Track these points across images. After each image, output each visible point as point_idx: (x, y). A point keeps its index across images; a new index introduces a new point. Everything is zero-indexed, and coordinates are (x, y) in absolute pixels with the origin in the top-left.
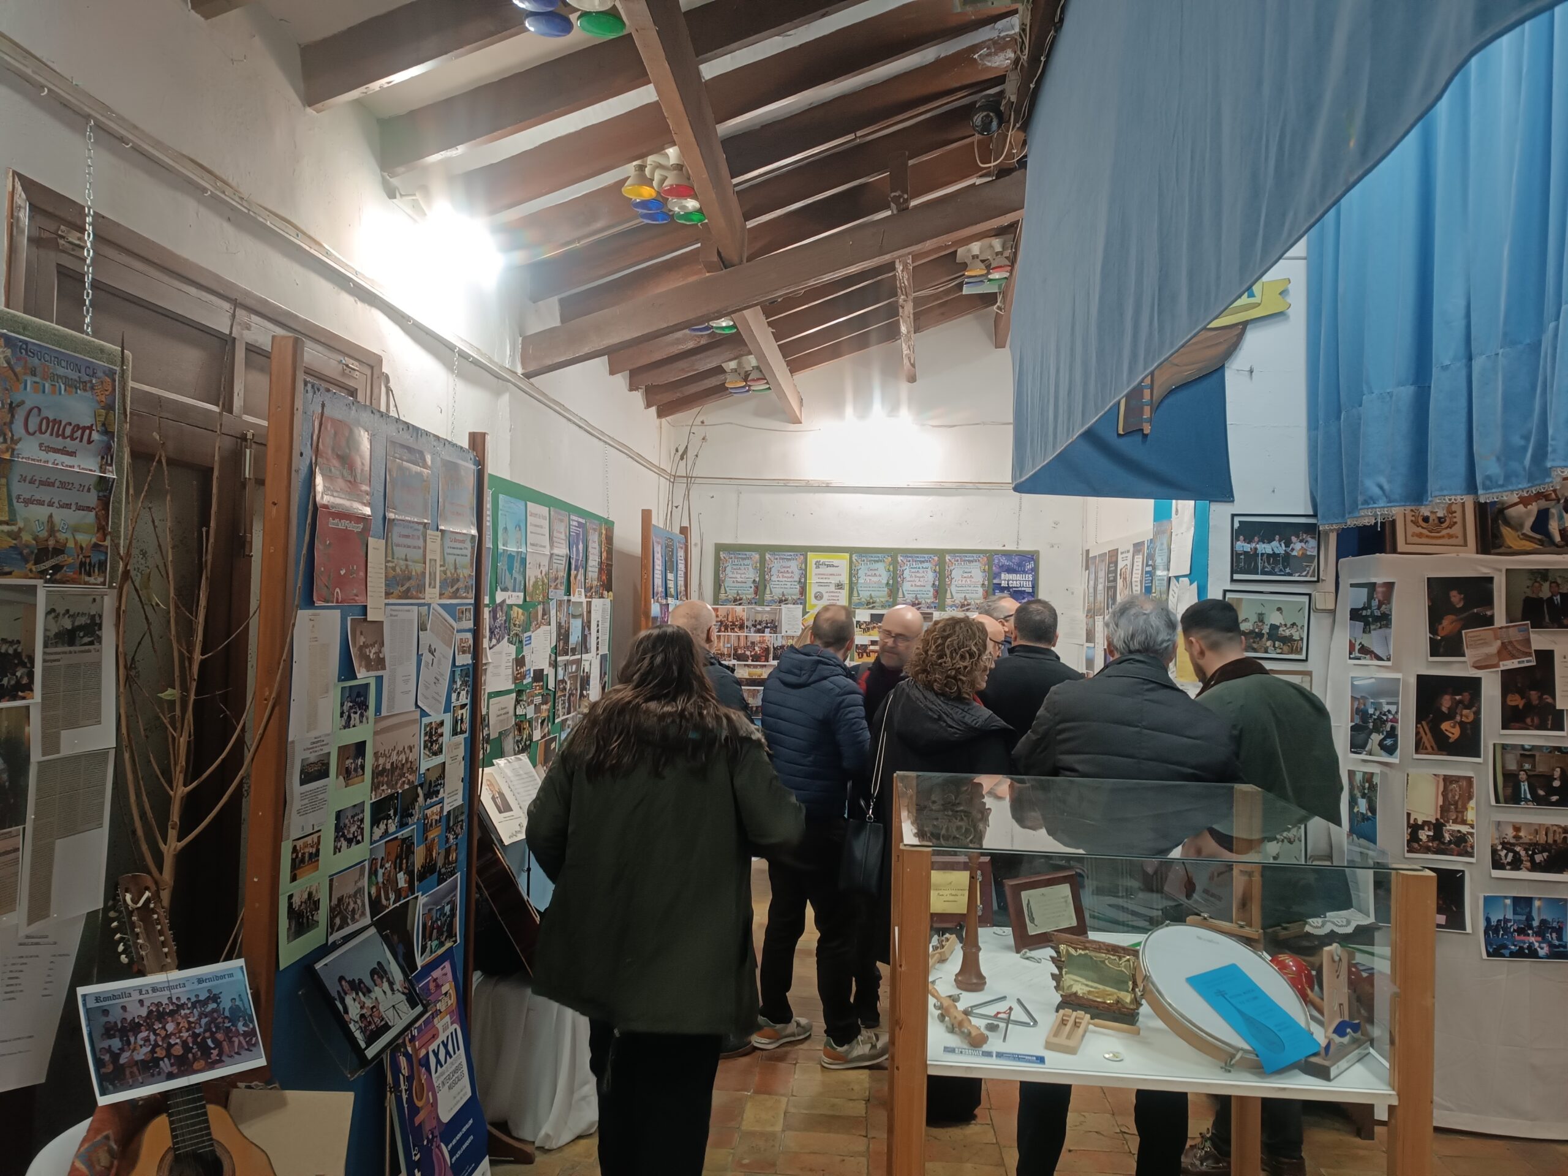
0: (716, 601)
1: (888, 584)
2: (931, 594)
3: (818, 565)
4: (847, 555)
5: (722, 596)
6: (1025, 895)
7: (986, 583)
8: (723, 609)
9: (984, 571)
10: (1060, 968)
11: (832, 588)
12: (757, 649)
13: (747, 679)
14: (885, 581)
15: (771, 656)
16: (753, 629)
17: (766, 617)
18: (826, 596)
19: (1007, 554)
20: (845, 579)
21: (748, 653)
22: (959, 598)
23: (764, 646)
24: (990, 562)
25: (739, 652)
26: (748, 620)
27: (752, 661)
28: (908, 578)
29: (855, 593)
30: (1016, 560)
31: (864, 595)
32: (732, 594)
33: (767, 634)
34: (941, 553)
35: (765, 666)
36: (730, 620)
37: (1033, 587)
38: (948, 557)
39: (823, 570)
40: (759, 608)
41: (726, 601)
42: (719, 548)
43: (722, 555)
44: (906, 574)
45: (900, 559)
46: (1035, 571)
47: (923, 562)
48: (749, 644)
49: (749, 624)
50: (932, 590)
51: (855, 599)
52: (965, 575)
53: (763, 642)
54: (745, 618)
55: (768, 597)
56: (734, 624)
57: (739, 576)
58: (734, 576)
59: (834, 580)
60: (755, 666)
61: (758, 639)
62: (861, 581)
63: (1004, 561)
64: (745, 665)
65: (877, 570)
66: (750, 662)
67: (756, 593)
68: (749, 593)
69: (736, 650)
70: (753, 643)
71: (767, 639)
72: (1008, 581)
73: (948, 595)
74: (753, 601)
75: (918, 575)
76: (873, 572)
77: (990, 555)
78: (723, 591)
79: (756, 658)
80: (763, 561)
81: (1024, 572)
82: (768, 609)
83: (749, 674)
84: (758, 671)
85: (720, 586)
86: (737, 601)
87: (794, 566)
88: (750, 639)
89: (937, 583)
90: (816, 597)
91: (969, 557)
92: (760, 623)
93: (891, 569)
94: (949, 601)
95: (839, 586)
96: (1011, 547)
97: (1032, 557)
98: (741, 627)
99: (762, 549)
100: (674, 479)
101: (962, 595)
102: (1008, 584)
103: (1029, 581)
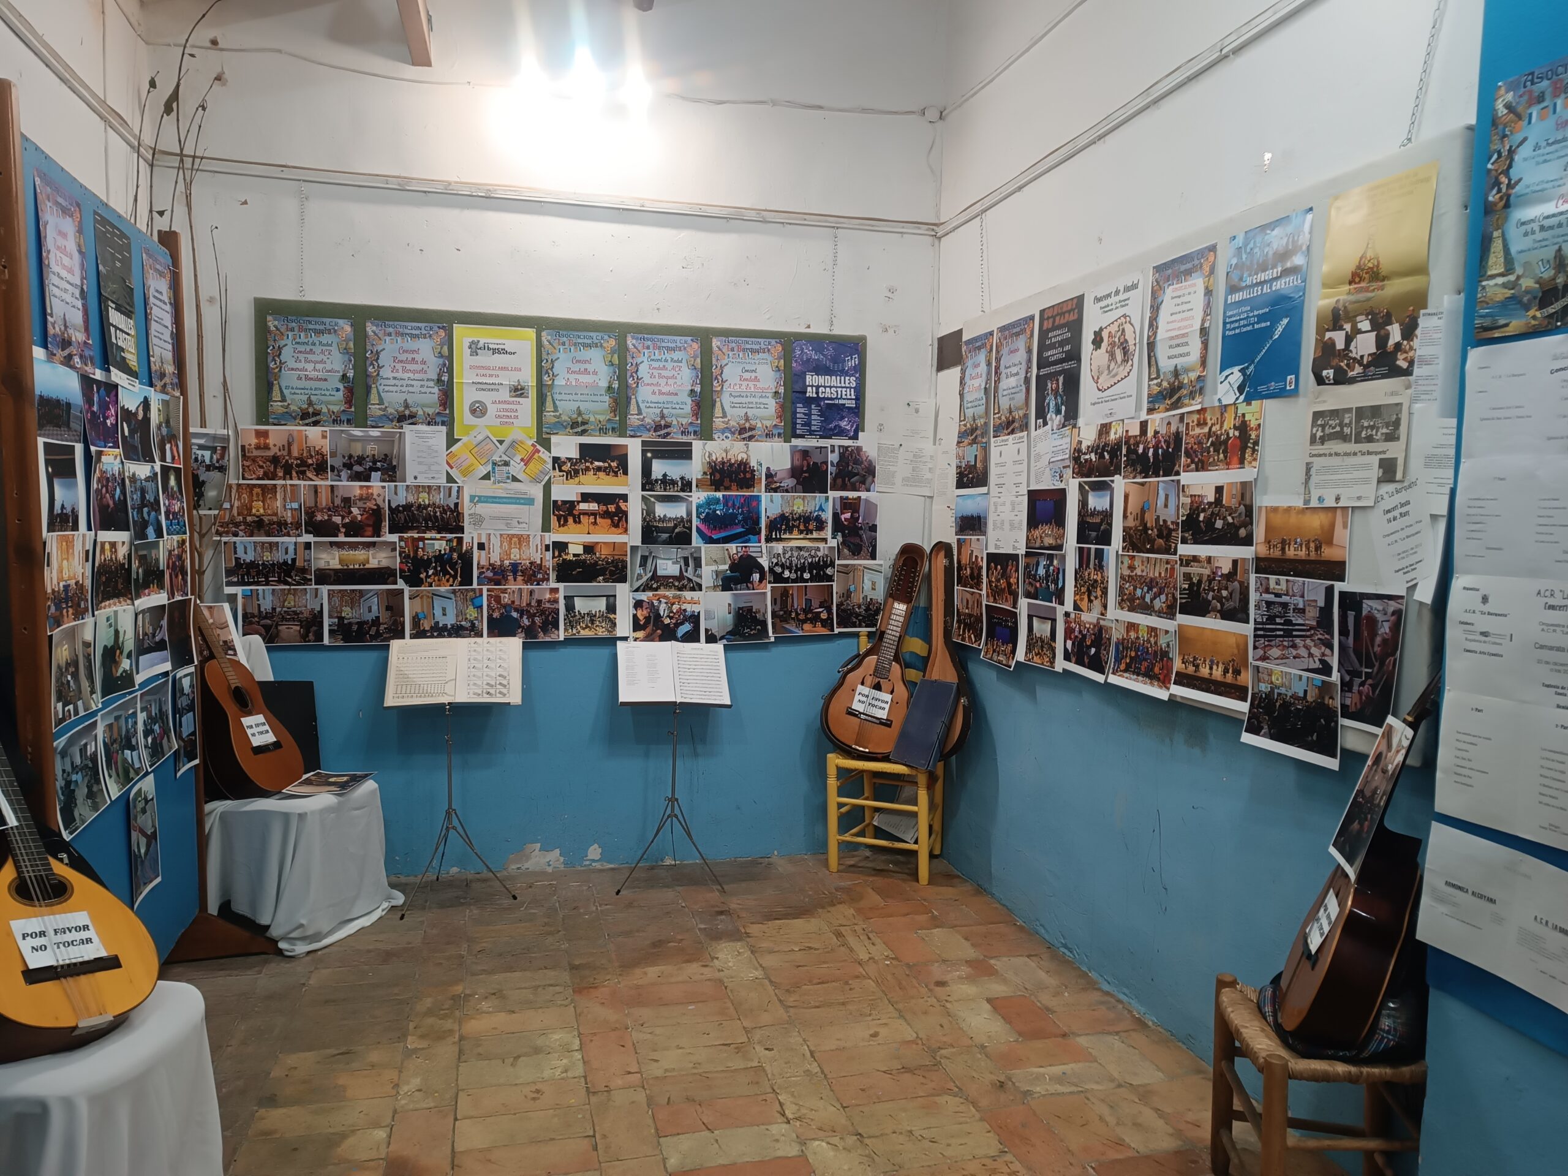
1: (610, 388)
2: (688, 408)
3: (475, 348)
4: (531, 333)
5: (276, 406)
7: (782, 390)
8: (277, 434)
9: (778, 369)
11: (505, 394)
12: (355, 511)
13: (336, 571)
14: (604, 384)
16: (345, 474)
17: (371, 449)
18: (492, 410)
19: (817, 341)
20: (529, 378)
21: (337, 520)
22: (735, 415)
24: (787, 355)
25: (319, 518)
26: (333, 454)
27: (346, 535)
28: (647, 379)
29: (549, 406)
30: (830, 351)
31: (567, 407)
32: (297, 401)
33: (376, 483)
34: (703, 336)
35: (373, 544)
36: (295, 453)
37: (857, 399)
38: (716, 343)
39: (484, 359)
40: (357, 432)
41: (286, 417)
43: (272, 323)
44: (643, 371)
45: (630, 342)
46: (860, 370)
47: (673, 349)
48: (338, 501)
49: (338, 462)
50: (689, 401)
51: (549, 416)
52: (747, 375)
54: (327, 450)
55: (374, 410)
56: (303, 463)
57: (310, 366)
59: (508, 379)
60: (354, 546)
62: (560, 382)
63: (810, 353)
64: (332, 544)
65: (589, 362)
66: (342, 538)
67: (349, 401)
68: (333, 399)
69: (310, 514)
72: (818, 387)
73: (718, 412)
74: (344, 418)
75: (664, 373)
76: (583, 367)
77: (788, 341)
78: (276, 395)
79: (354, 529)
81: (844, 373)
82: (375, 433)
83: (341, 561)
84: (360, 554)
85: (270, 387)
86: (310, 416)
87: (426, 349)
89: (698, 389)
90: (473, 412)
91: (752, 343)
92: (361, 460)
93: (616, 360)
94: (718, 422)
95: (518, 391)
96: (819, 328)
97: (855, 346)
98: (321, 468)
100: (155, 157)
101: (742, 412)
102: (817, 393)
103: (851, 388)
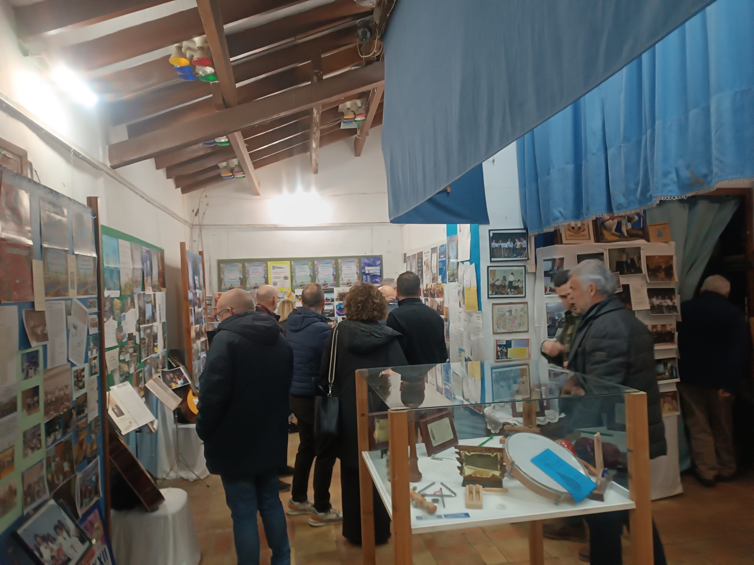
0: (220, 289)
1: (310, 275)
2: (332, 279)
3: (274, 268)
4: (289, 262)
5: (223, 287)
6: (429, 426)
7: (359, 272)
9: (357, 266)
10: (461, 463)
11: (282, 279)
14: (309, 274)
18: (279, 284)
19: (368, 257)
20: (289, 275)
22: (346, 280)
24: (360, 262)
28: (320, 272)
29: (294, 281)
30: (372, 260)
31: (299, 281)
32: (228, 286)
34: (336, 259)
37: (381, 273)
38: (339, 261)
39: (277, 270)
42: (220, 262)
43: (221, 265)
44: (319, 270)
45: (316, 262)
46: (381, 265)
47: (328, 263)
50: (332, 277)
51: (294, 284)
52: (348, 269)
55: (248, 286)
57: (231, 276)
58: (229, 276)
59: (283, 275)
62: (297, 275)
63: (366, 261)
65: (304, 269)
67: (241, 284)
72: (369, 270)
73: (341, 279)
75: (325, 270)
77: (359, 258)
78: (223, 284)
80: (244, 267)
81: (376, 266)
85: (221, 282)
87: (261, 269)
89: (335, 273)
90: (274, 284)
91: (350, 260)
93: (312, 267)
94: (341, 282)
95: (286, 278)
96: (369, 254)
97: (380, 258)
99: (243, 261)
100: (192, 226)
101: (347, 279)
102: (369, 272)
103: (379, 270)
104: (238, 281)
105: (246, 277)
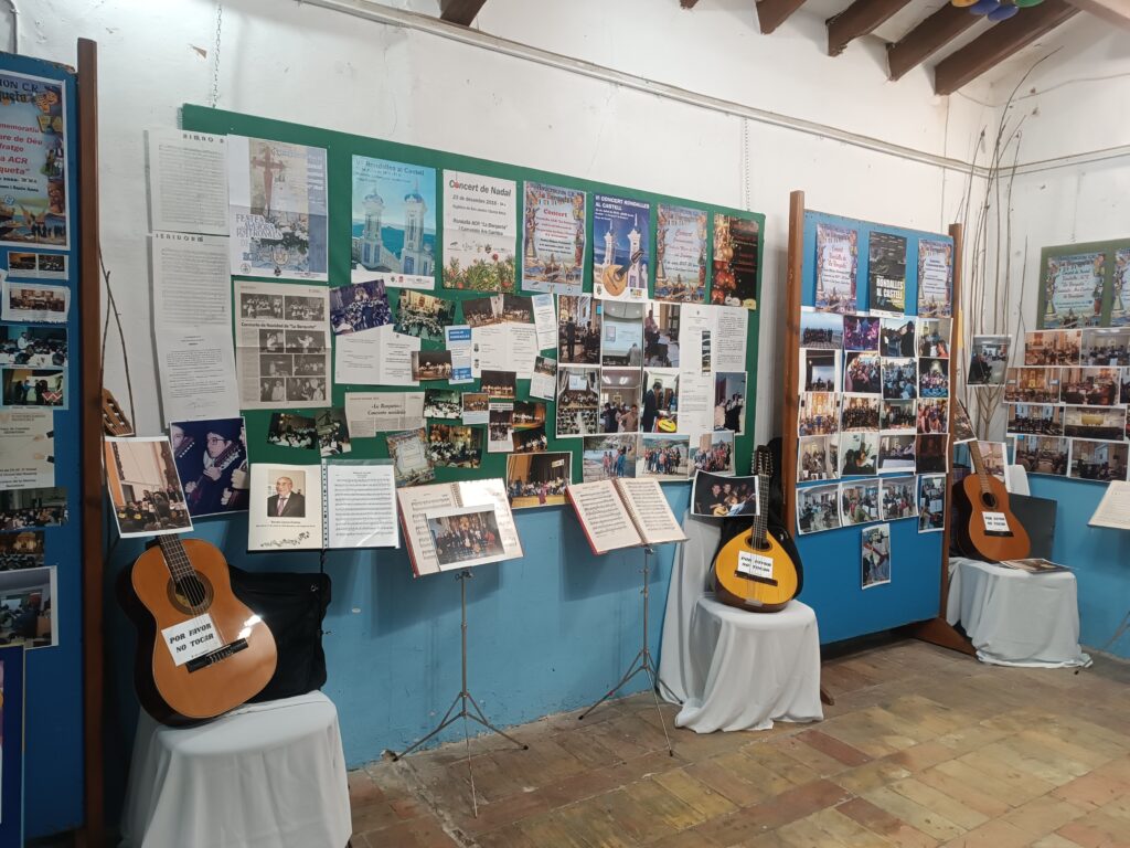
5: (1049, 317)
8: (1048, 335)
13: (1079, 427)
15: (1118, 397)
16: (1091, 360)
17: (1110, 343)
21: (1083, 392)
23: (1108, 382)
25: (1070, 390)
26: (1083, 347)
27: (1089, 403)
32: (1062, 312)
33: (1113, 367)
35: (1108, 410)
36: (1058, 347)
40: (1102, 331)
41: (1056, 323)
42: (1048, 253)
43: (1051, 262)
48: (1084, 380)
49: (1086, 352)
53: (1106, 377)
54: (1079, 344)
55: (1116, 314)
56: (1063, 353)
57: (1073, 288)
58: (1066, 288)
60: (1093, 411)
61: (1099, 373)
64: (1078, 409)
66: (1085, 405)
67: (1098, 309)
68: (1086, 308)
69: (1065, 388)
70: (1091, 380)
71: (1112, 372)
74: (1094, 321)
78: (1049, 310)
79: (1094, 399)
80: (1110, 263)
82: (1115, 330)
83: (1083, 421)
84: (1097, 417)
85: (1046, 303)
86: (1070, 322)
88: (1087, 374)
92: (1103, 350)
98: (1075, 357)
99: (1109, 249)
104: (1090, 302)
105: (1113, 289)
